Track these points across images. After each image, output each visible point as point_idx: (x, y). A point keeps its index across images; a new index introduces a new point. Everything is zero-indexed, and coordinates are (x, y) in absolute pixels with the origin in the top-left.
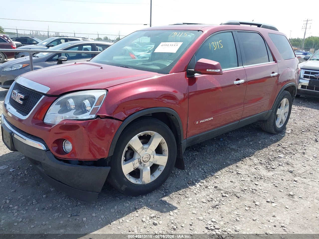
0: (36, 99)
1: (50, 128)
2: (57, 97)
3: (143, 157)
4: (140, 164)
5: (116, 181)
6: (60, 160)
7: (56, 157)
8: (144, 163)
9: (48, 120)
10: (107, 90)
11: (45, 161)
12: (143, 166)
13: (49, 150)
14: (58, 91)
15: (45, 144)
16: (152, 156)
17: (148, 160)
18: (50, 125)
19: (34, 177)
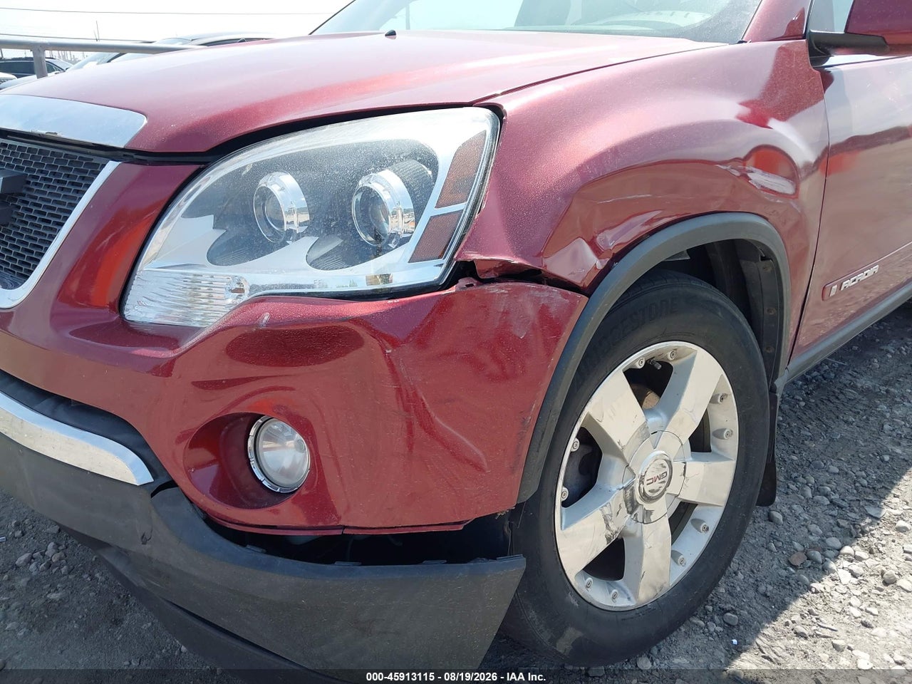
0: (69, 190)
1: (169, 354)
2: (194, 168)
3: (646, 478)
4: (631, 513)
5: (532, 614)
6: (240, 537)
7: (212, 522)
8: (648, 506)
9: (149, 303)
10: (497, 110)
11: (148, 546)
12: (640, 519)
13: (172, 484)
14: (194, 132)
15: (140, 447)
16: (678, 468)
17: (662, 489)
18: (165, 336)
19: (92, 576)
